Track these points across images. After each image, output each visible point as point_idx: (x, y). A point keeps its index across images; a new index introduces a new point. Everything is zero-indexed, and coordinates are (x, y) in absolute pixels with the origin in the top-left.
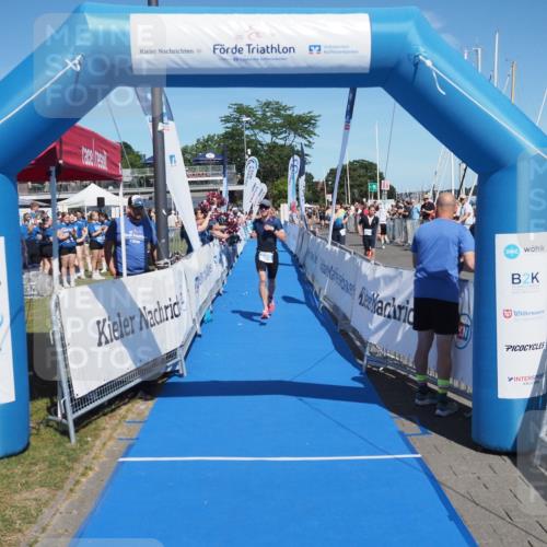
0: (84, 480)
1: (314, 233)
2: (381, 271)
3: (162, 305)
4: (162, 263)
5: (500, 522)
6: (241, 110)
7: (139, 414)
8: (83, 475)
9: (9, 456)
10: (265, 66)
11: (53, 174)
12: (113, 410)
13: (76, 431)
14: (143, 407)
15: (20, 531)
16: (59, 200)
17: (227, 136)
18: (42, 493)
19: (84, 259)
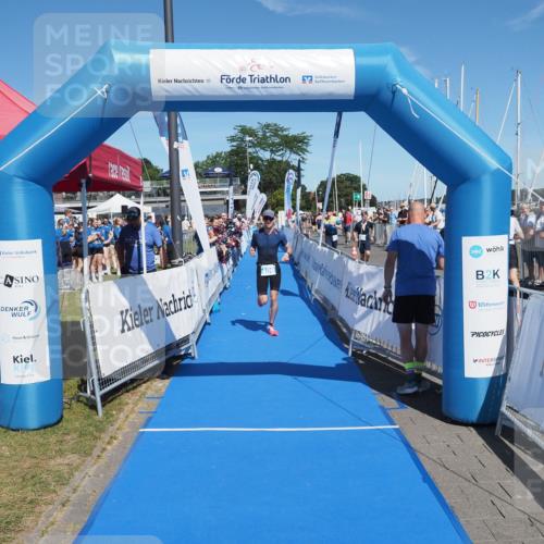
0: (109, 447)
1: (307, 236)
2: (365, 268)
3: (177, 298)
4: (176, 261)
5: (467, 484)
6: (245, 131)
7: (157, 392)
8: (109, 443)
9: (45, 427)
10: (265, 93)
11: (84, 185)
12: (134, 388)
13: (103, 406)
14: (160, 385)
15: (55, 491)
16: (89, 208)
17: (232, 153)
18: (74, 458)
19: (110, 258)
